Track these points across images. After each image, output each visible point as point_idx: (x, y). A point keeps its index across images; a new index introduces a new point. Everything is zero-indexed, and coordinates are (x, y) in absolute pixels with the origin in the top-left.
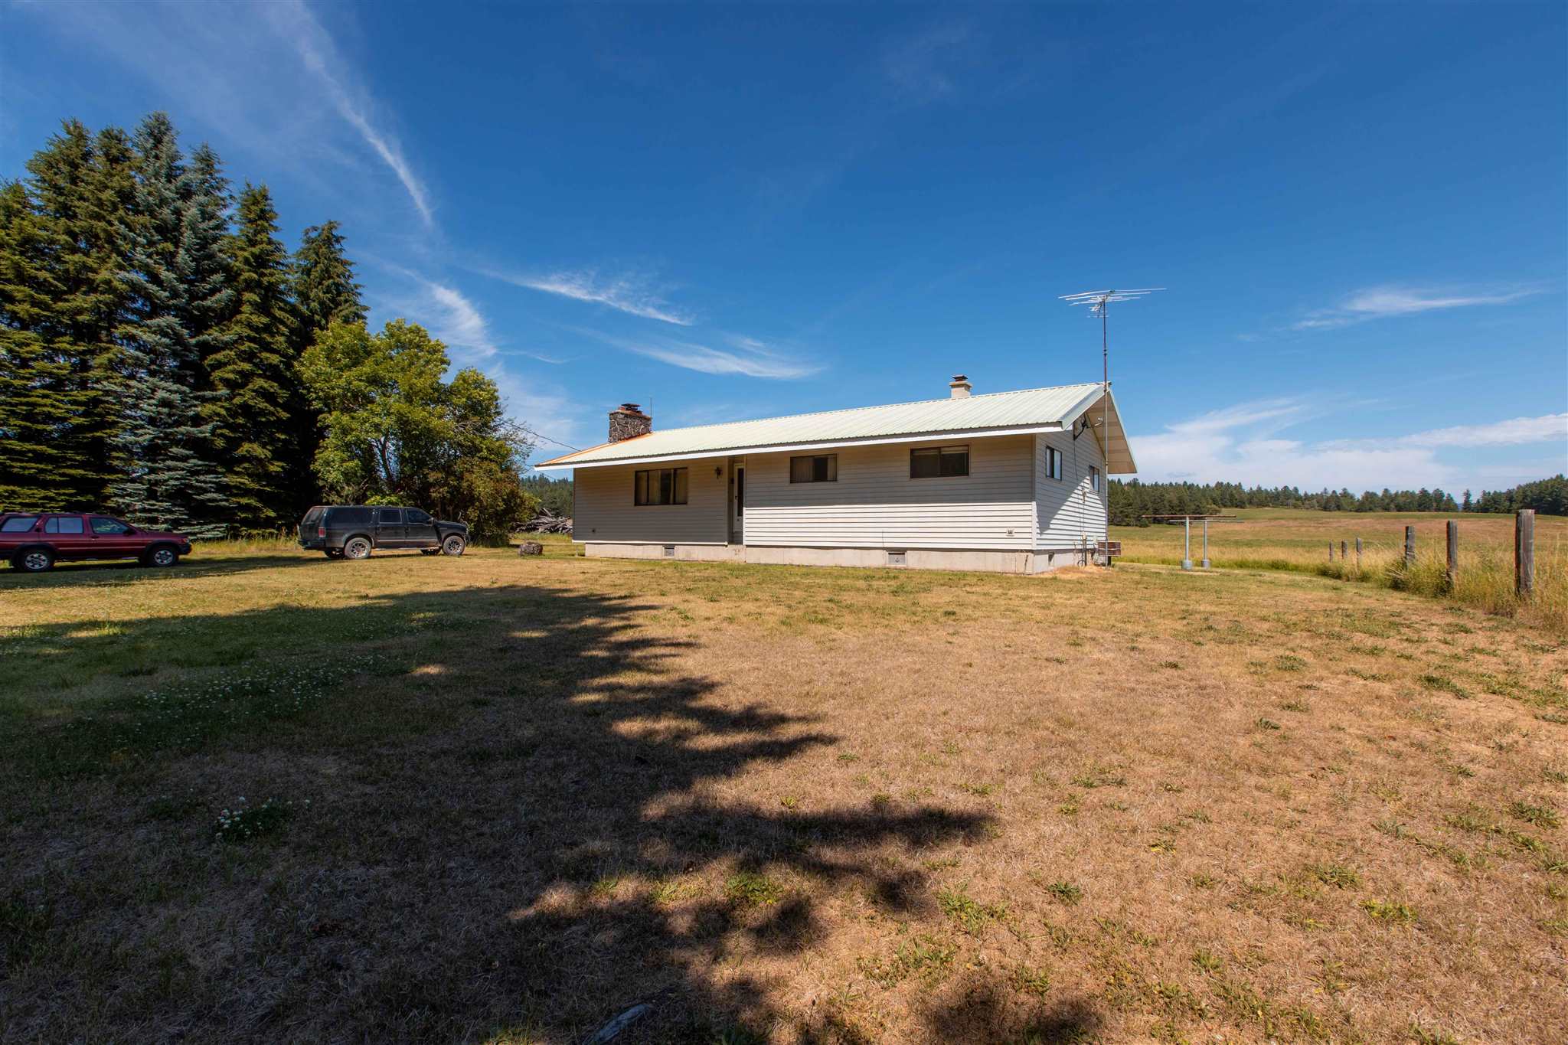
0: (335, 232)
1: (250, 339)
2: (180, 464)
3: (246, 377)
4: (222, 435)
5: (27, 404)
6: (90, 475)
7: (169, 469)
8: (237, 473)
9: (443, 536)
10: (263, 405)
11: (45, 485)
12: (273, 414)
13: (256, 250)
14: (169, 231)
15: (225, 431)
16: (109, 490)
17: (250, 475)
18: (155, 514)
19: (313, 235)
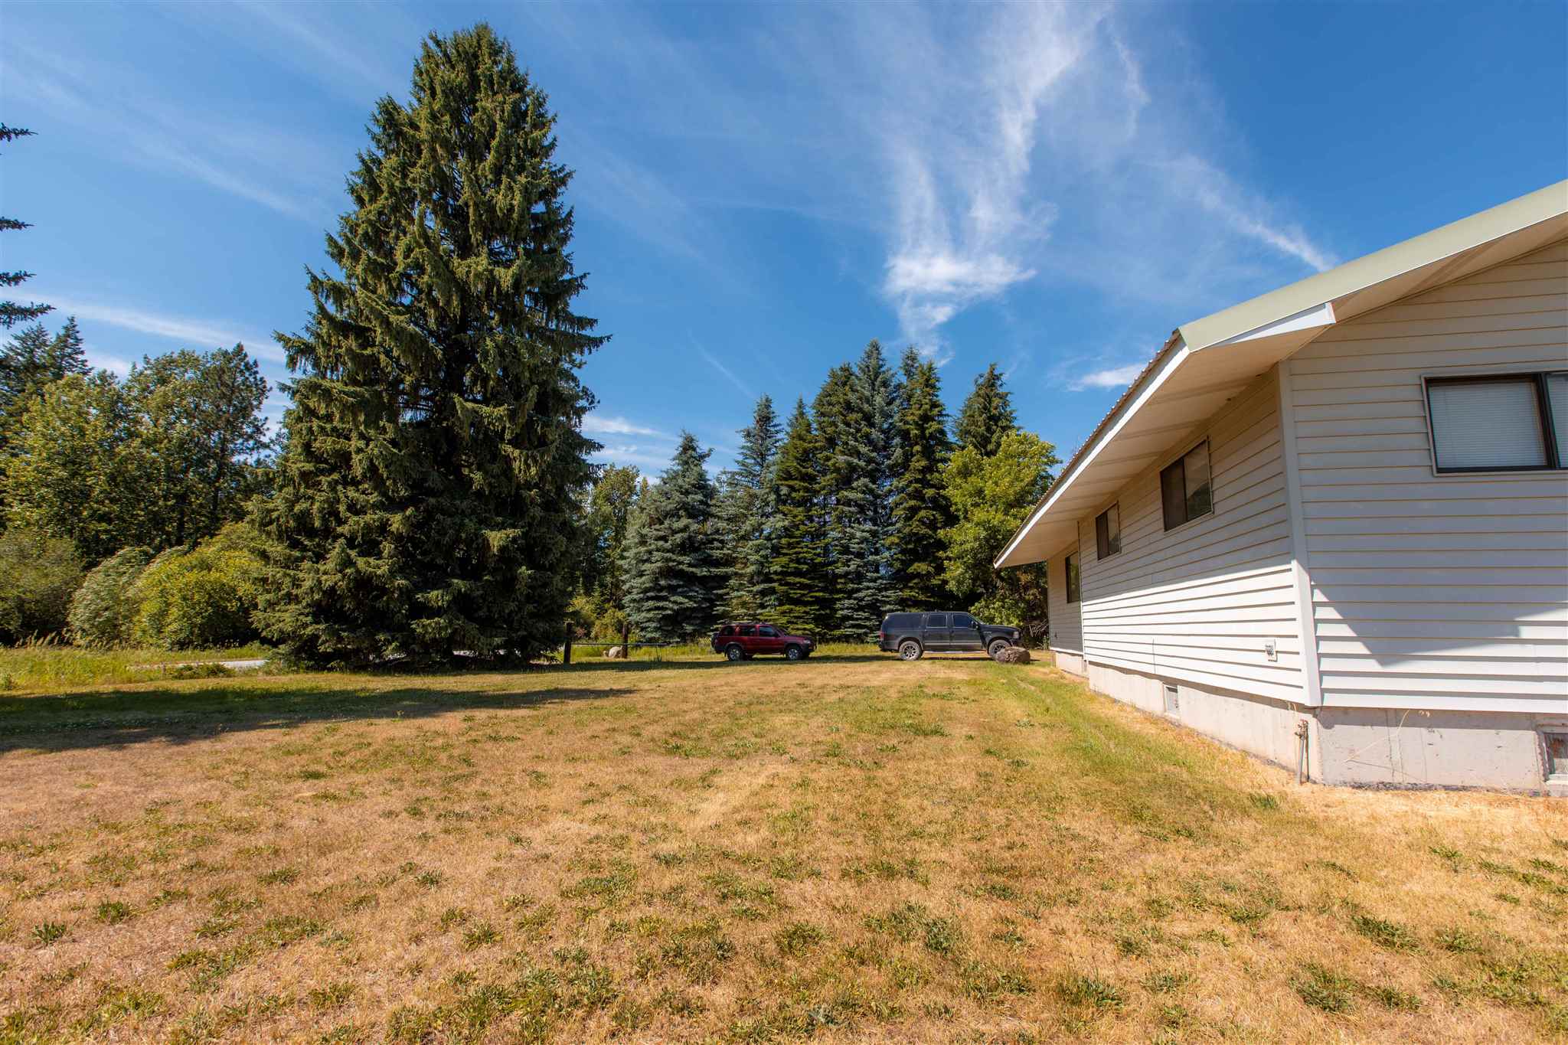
0: (996, 373)
1: (917, 481)
2: (871, 584)
3: (914, 511)
4: (898, 559)
5: (796, 553)
6: (827, 595)
7: (868, 588)
8: (912, 588)
9: (987, 641)
10: (924, 531)
11: (806, 604)
12: (931, 537)
13: (921, 412)
14: (868, 419)
15: (899, 556)
16: (838, 605)
17: (921, 589)
18: (859, 622)
19: (981, 381)
